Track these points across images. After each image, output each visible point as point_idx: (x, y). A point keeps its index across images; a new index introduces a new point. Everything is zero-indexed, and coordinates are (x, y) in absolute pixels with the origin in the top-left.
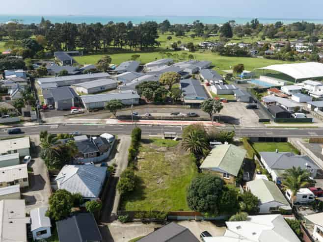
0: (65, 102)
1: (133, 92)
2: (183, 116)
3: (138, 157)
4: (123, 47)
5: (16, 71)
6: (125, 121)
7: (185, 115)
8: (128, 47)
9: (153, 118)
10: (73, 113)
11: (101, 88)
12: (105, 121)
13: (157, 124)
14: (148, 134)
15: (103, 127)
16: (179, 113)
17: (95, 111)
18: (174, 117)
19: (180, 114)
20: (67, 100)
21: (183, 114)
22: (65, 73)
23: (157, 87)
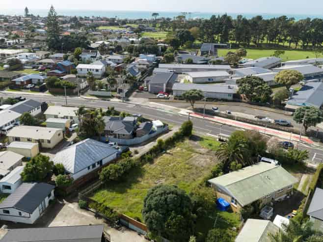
0: (157, 86)
1: (229, 86)
2: (269, 122)
3: (168, 151)
4: (281, 44)
5: (148, 56)
6: (198, 114)
7: (272, 121)
8: (286, 44)
9: (232, 118)
10: (158, 97)
11: (209, 79)
12: (179, 111)
13: (229, 124)
14: (208, 132)
15: (171, 115)
16: (264, 117)
17: (180, 99)
18: (257, 121)
19: (266, 118)
20: (159, 84)
21: (270, 120)
22: (190, 61)
23: (258, 84)
